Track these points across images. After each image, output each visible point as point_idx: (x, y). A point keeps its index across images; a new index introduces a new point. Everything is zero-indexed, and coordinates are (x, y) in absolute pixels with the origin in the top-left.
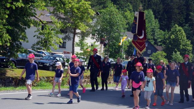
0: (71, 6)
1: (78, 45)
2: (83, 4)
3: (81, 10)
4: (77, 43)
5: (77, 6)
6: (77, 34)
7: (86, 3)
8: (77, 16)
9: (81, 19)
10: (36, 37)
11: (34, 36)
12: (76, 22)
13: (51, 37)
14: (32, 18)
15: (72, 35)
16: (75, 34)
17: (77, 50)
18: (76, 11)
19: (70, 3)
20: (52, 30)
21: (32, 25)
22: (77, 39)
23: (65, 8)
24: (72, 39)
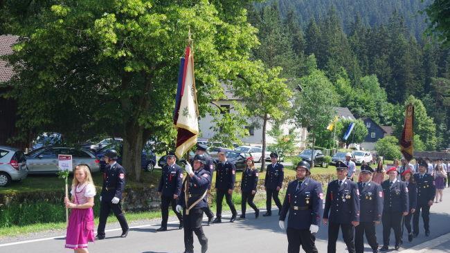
0: (259, 86)
1: (271, 135)
2: (276, 82)
3: (274, 90)
4: (269, 132)
5: (267, 85)
6: (269, 119)
7: (281, 80)
8: (268, 99)
9: (274, 103)
10: (213, 129)
11: (211, 128)
12: (267, 107)
13: (233, 129)
14: (208, 105)
15: (261, 122)
16: (266, 119)
17: (270, 140)
18: (266, 92)
19: (258, 82)
20: (234, 119)
21: (207, 114)
22: (269, 127)
23: (252, 90)
24: (262, 128)
